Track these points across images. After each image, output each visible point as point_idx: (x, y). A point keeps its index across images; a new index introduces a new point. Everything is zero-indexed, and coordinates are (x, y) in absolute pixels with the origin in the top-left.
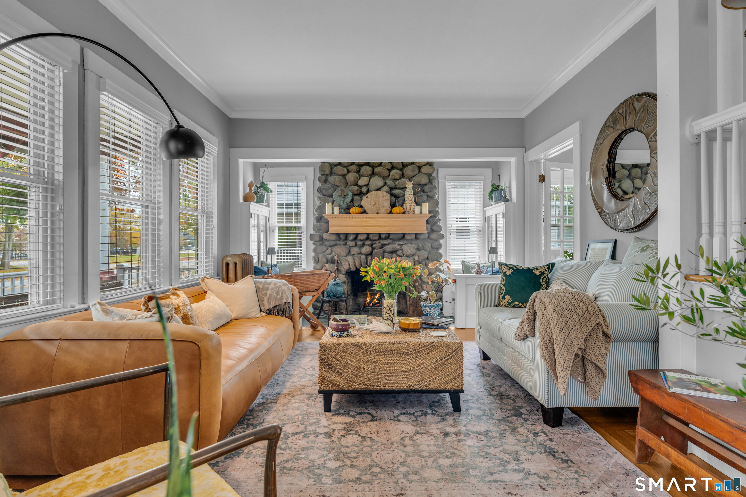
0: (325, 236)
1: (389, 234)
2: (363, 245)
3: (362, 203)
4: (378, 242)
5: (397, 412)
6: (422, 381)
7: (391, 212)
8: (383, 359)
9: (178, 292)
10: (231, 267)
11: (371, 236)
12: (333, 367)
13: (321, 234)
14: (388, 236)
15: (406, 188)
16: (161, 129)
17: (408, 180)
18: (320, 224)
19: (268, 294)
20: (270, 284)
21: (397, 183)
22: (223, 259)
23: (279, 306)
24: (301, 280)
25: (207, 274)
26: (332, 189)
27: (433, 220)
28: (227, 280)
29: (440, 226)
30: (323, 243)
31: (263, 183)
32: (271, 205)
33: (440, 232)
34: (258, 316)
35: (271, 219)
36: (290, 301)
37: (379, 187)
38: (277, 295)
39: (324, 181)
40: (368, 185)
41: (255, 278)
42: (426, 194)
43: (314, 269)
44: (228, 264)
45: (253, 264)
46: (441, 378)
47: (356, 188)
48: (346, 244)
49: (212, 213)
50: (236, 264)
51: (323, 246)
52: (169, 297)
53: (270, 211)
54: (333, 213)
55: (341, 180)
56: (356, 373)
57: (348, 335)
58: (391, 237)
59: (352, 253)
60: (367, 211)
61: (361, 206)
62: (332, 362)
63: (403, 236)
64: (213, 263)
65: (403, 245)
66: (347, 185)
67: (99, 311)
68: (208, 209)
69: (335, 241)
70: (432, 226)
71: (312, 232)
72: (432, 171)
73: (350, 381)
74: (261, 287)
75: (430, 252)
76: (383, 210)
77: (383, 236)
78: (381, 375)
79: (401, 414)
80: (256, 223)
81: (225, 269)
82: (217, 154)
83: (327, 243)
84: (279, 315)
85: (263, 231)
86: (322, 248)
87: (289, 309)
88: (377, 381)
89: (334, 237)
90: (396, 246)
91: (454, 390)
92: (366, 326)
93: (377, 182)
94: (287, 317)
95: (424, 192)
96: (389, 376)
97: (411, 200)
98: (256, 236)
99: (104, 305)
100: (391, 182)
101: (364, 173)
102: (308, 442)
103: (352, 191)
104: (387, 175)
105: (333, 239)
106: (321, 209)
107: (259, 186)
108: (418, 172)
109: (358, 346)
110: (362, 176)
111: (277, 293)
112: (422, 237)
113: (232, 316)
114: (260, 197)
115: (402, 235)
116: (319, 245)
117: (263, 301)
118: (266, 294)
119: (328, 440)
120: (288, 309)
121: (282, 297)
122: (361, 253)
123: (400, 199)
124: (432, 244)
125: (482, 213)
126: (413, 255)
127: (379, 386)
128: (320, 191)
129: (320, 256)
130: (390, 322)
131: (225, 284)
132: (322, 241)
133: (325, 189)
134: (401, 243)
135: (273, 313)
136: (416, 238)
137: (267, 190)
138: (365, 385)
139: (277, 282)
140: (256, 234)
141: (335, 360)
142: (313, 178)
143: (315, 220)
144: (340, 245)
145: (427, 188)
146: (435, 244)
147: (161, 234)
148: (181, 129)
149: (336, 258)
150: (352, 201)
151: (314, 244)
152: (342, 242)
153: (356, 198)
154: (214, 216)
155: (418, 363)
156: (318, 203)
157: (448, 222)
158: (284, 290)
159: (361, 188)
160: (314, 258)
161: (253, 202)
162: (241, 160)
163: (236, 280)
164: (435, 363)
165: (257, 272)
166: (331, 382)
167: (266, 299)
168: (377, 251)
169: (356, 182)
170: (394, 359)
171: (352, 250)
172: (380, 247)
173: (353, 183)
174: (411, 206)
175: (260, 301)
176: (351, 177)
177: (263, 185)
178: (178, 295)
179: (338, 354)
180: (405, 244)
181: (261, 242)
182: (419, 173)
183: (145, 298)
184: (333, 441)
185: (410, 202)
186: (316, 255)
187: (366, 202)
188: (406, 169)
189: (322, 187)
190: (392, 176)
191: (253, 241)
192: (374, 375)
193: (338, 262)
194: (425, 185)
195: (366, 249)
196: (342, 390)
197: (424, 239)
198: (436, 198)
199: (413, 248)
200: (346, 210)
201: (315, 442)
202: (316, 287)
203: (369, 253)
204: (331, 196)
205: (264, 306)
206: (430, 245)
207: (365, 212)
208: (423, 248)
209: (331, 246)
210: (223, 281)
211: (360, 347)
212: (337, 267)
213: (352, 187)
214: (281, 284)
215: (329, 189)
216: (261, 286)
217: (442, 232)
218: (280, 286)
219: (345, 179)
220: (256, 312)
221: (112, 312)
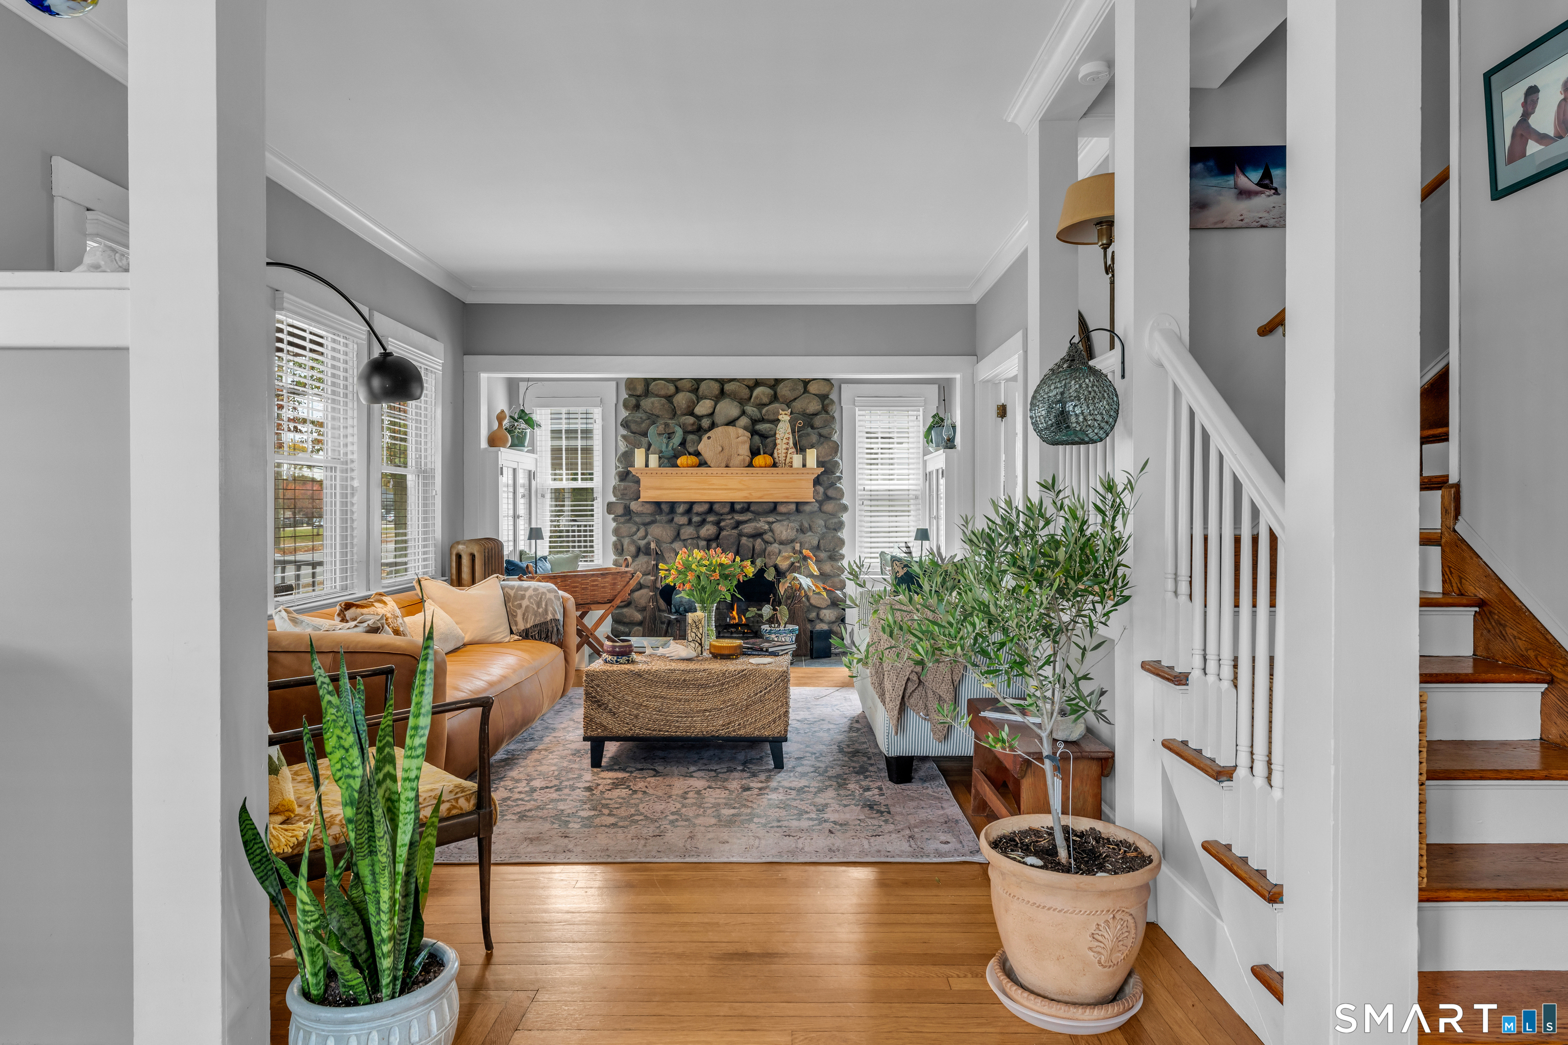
0: (634, 506)
1: (749, 504)
2: (703, 522)
3: (701, 447)
4: (730, 517)
5: (692, 769)
6: (729, 724)
7: (750, 465)
8: (673, 693)
9: (384, 598)
10: (466, 561)
11: (716, 507)
12: (603, 704)
13: (627, 502)
14: (747, 507)
15: (778, 420)
16: (355, 346)
17: (784, 406)
18: (626, 484)
19: (524, 606)
20: (527, 589)
21: (764, 411)
22: (451, 547)
23: (541, 624)
24: (582, 584)
25: (424, 573)
26: (648, 421)
27: (828, 478)
28: (458, 582)
29: (841, 489)
30: (630, 519)
31: (523, 411)
32: (538, 450)
33: (840, 499)
34: (507, 639)
35: (538, 475)
36: (559, 616)
37: (731, 419)
38: (538, 608)
39: (634, 407)
40: (712, 414)
41: (504, 580)
42: (816, 431)
43: (614, 565)
44: (459, 557)
45: (502, 557)
46: (756, 720)
47: (691, 420)
48: (672, 520)
49: (433, 470)
50: (473, 557)
51: (630, 525)
52: (373, 605)
53: (536, 459)
54: (647, 466)
55: (663, 405)
56: (635, 712)
57: (628, 661)
58: (752, 508)
59: (683, 537)
60: (709, 463)
61: (697, 454)
62: (601, 696)
63: (774, 507)
64: (435, 554)
65: (773, 522)
66: (674, 414)
67: (285, 620)
68: (426, 464)
69: (652, 514)
70: (826, 489)
71: (613, 499)
72: (827, 389)
73: (627, 723)
74: (512, 595)
75: (823, 537)
76: (736, 460)
77: (738, 507)
78: (672, 716)
79: (699, 770)
80: (511, 482)
81: (454, 564)
82: (443, 370)
83: (637, 519)
84: (540, 639)
85: (523, 496)
86: (627, 529)
87: (558, 630)
88: (664, 725)
89: (649, 509)
90: (762, 525)
91: (773, 738)
92: (661, 651)
93: (727, 408)
94: (554, 644)
95: (813, 427)
96: (682, 717)
97: (788, 444)
98: (511, 506)
99: (292, 613)
100: (755, 409)
101: (706, 393)
102: (560, 795)
103: (683, 426)
104: (746, 397)
105: (649, 512)
106: (627, 458)
107: (516, 417)
108: (802, 391)
109: (639, 675)
110: (702, 399)
111: (539, 605)
112: (807, 508)
113: (463, 638)
114: (518, 437)
115: (772, 505)
116: (623, 523)
117: (515, 616)
118: (520, 606)
119: (588, 794)
120: (555, 629)
121: (546, 611)
122: (698, 537)
123: (769, 440)
124: (825, 521)
125: (921, 466)
126: (792, 541)
127: (668, 731)
128: (625, 424)
129: (626, 541)
130: (697, 644)
131: (455, 590)
132: (630, 514)
133: (635, 422)
134: (771, 519)
135: (532, 636)
136: (798, 510)
137: (530, 423)
138: (649, 730)
139: (538, 586)
140: (511, 501)
141: (606, 694)
142: (615, 402)
143: (617, 478)
144: (660, 522)
145: (818, 421)
146: (831, 521)
147: (354, 510)
148: (389, 358)
149: (653, 546)
150: (683, 443)
151: (614, 520)
152: (664, 518)
153: (690, 437)
154: (436, 475)
155: (722, 699)
156: (623, 446)
157: (858, 482)
158: (550, 599)
159: (700, 421)
160: (615, 545)
161: (504, 446)
162: (484, 376)
163: (473, 582)
164: (746, 700)
165: (512, 569)
166: (602, 725)
167: (520, 613)
168: (728, 533)
169: (692, 408)
170: (689, 693)
171: (682, 531)
172: (733, 526)
173: (685, 412)
174: (787, 453)
175: (511, 616)
176: (681, 399)
177: (523, 415)
178: (385, 603)
179: (610, 686)
180: (778, 521)
181: (518, 517)
182: (804, 393)
183: (340, 605)
184: (594, 794)
185: (785, 446)
186: (619, 540)
187: (706, 446)
188: (781, 385)
189: (630, 418)
190: (757, 398)
191: (504, 516)
192: (661, 715)
193: (657, 553)
194: (816, 415)
195: (708, 530)
196: (616, 737)
197: (812, 513)
198: (835, 437)
199: (792, 529)
200: (670, 461)
201: (569, 795)
202: (608, 596)
203: (713, 537)
204: (645, 434)
205: (516, 625)
206: (823, 523)
207: (703, 464)
208: (811, 528)
209: (646, 524)
210: (452, 584)
211: (641, 676)
212: (655, 562)
213: (684, 418)
214: (545, 590)
215: (643, 422)
216: (512, 593)
217: (845, 501)
218: (543, 593)
219: (672, 403)
220: (502, 633)
221: (302, 622)
